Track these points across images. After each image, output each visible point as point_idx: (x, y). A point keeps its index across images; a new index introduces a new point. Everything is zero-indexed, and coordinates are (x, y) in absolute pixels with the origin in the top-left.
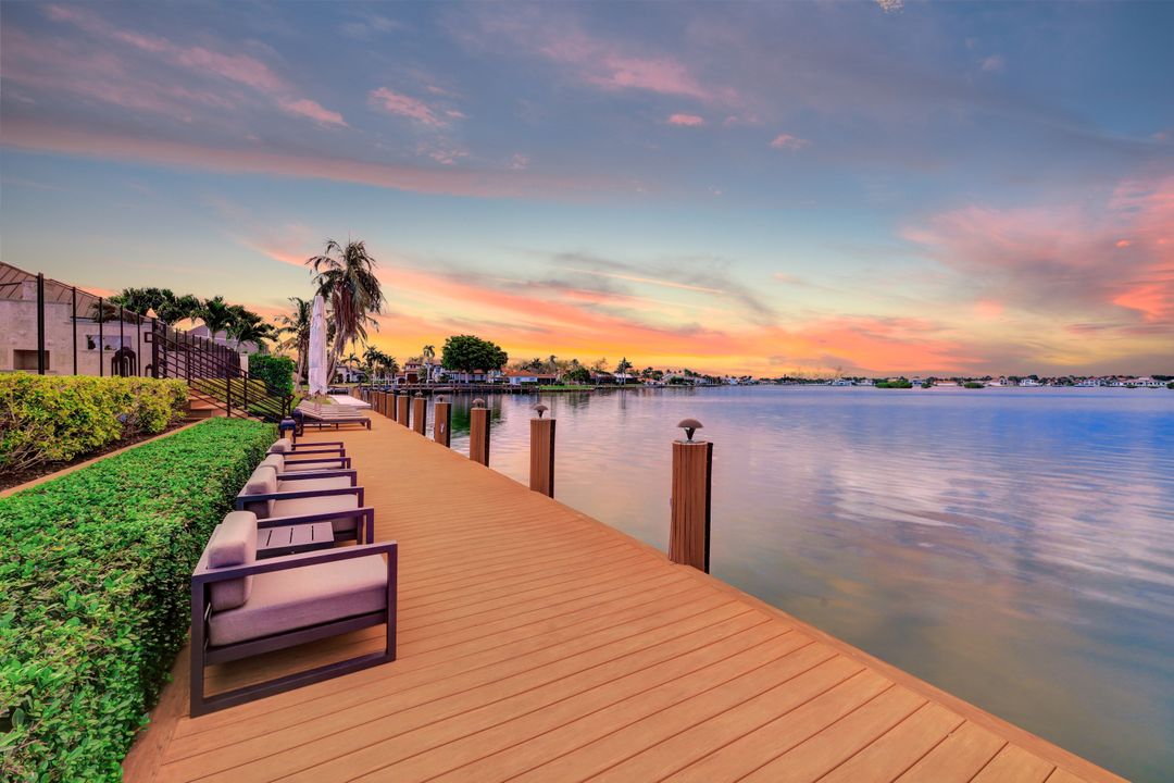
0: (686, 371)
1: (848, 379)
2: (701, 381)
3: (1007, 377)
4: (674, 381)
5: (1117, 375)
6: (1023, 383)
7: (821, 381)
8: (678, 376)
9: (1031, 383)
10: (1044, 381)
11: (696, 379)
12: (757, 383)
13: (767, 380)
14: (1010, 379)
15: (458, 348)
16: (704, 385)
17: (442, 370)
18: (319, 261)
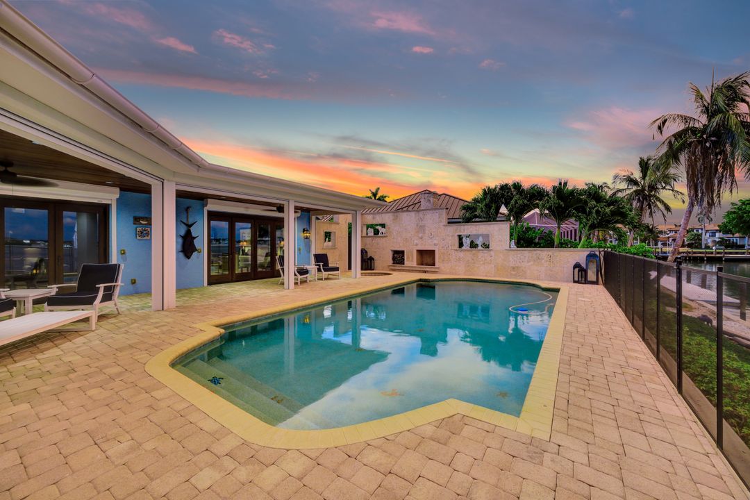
17: (718, 235)
18: (666, 121)
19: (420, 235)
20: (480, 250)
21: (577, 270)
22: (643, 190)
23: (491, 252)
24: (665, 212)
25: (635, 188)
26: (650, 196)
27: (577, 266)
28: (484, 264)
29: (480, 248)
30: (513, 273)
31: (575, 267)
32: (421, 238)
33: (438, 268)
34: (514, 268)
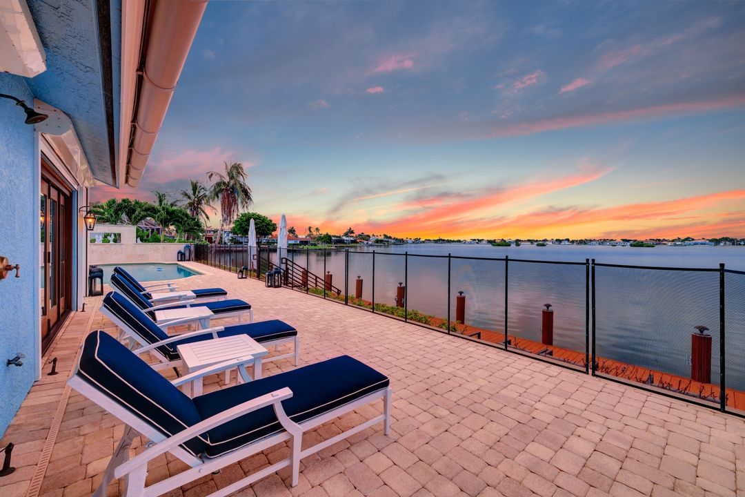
0: (384, 235)
2: (393, 241)
3: (555, 239)
4: (377, 241)
5: (606, 238)
6: (563, 243)
7: (459, 241)
8: (380, 238)
9: (567, 243)
10: (573, 242)
11: (390, 240)
12: (424, 242)
13: (429, 240)
14: (557, 240)
15: (246, 221)
16: (394, 244)
17: (231, 235)
18: (212, 175)
20: (112, 244)
21: (179, 255)
22: (193, 203)
23: (123, 246)
24: (206, 219)
25: (189, 201)
26: (198, 208)
27: (179, 252)
28: (116, 253)
29: (111, 242)
31: (178, 253)
34: (140, 255)
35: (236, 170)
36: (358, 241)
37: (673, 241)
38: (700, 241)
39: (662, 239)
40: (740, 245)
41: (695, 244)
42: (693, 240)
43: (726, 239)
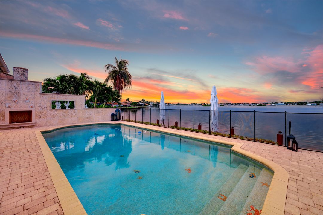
0: (157, 102)
1: (193, 104)
4: (154, 105)
5: (245, 103)
6: (229, 105)
7: (186, 104)
10: (232, 104)
13: (174, 104)
14: (226, 104)
18: (109, 66)
19: (14, 100)
28: (71, 117)
30: (88, 120)
31: (112, 115)
32: (16, 102)
33: (35, 123)
34: (88, 118)
35: (121, 64)
36: (146, 104)
37: (271, 103)
38: (281, 104)
39: (266, 103)
40: (295, 105)
41: (279, 105)
42: (278, 103)
43: (290, 103)
